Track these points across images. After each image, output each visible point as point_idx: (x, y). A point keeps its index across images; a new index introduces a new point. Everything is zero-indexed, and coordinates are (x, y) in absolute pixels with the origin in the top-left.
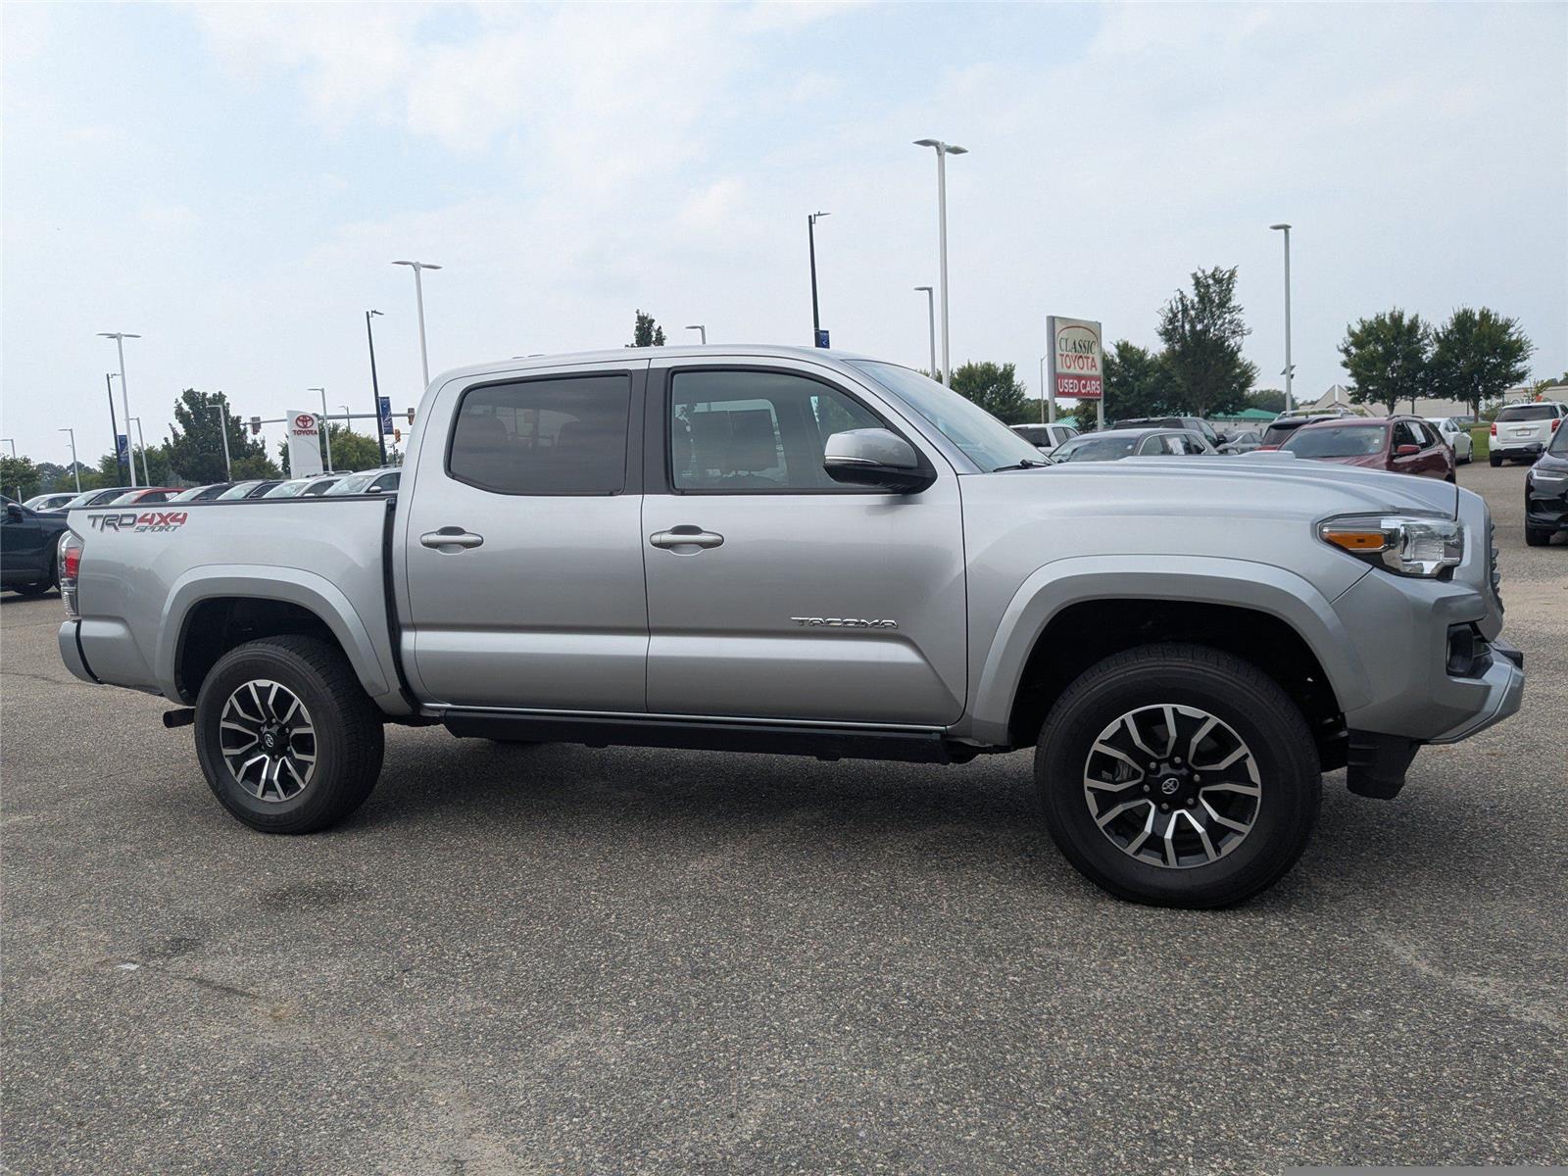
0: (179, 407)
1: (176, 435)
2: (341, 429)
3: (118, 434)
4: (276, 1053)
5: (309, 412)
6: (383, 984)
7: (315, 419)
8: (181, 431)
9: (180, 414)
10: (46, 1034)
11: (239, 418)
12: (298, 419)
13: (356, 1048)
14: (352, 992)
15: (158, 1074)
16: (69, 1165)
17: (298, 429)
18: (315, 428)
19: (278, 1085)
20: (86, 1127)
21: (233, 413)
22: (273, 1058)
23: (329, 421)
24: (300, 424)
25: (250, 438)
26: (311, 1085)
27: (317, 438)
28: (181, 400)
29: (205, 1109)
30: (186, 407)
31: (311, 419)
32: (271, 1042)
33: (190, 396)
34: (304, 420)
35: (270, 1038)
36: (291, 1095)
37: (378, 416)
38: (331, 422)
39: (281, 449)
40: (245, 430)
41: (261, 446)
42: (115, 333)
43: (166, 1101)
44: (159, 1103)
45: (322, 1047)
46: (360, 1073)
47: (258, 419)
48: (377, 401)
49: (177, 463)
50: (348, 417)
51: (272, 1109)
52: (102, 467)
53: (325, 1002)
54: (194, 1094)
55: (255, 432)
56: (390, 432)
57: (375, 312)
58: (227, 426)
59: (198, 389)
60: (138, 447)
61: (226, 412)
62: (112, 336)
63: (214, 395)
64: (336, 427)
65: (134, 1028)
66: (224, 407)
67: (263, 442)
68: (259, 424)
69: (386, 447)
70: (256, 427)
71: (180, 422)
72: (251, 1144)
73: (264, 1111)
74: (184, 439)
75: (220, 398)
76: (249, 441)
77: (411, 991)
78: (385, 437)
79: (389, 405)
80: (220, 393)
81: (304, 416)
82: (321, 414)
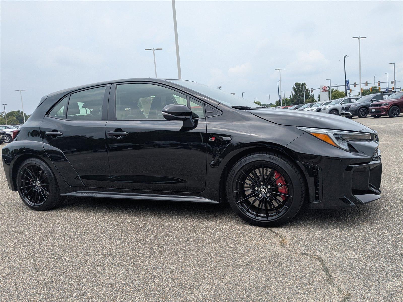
0: (294, 87)
1: (293, 94)
2: (334, 90)
3: (279, 95)
4: (279, 255)
5: (326, 86)
6: (321, 240)
7: (328, 87)
8: (294, 93)
9: (294, 89)
10: (218, 231)
11: (308, 89)
12: (323, 88)
13: (306, 261)
14: (309, 240)
15: (242, 252)
16: (207, 274)
17: (323, 90)
18: (328, 90)
19: (276, 267)
20: (217, 263)
21: (307, 88)
22: (278, 257)
23: (331, 88)
24: (324, 89)
25: (311, 94)
26: (287, 270)
27: (328, 92)
28: (294, 85)
29: (252, 268)
30: (296, 87)
31: (326, 87)
32: (278, 251)
33: (297, 84)
34: (325, 88)
35: (278, 249)
36: (280, 272)
37: (346, 85)
38: (332, 88)
39: (318, 96)
40: (309, 92)
41: (313, 96)
42: (279, 69)
43: (241, 261)
44: (239, 262)
45: (294, 257)
46: (306, 271)
47: (313, 89)
48: (345, 81)
49: (292, 101)
50: (337, 86)
51: (272, 275)
52: (276, 103)
53: (299, 241)
54: (250, 262)
55: (312, 92)
56: (349, 89)
57: (346, 56)
58: (305, 91)
59: (299, 82)
60: (284, 98)
61: (305, 88)
62: (278, 70)
63: (302, 83)
64: (333, 90)
65: (241, 235)
66: (305, 86)
67: (313, 95)
68: (313, 90)
69: (347, 93)
70: (312, 91)
71: (294, 91)
72: (262, 286)
73: (269, 275)
74: (295, 95)
75: (304, 84)
76: (310, 95)
77: (331, 245)
78: (347, 91)
79: (349, 82)
80: (304, 83)
81: (325, 87)
82: (329, 86)
